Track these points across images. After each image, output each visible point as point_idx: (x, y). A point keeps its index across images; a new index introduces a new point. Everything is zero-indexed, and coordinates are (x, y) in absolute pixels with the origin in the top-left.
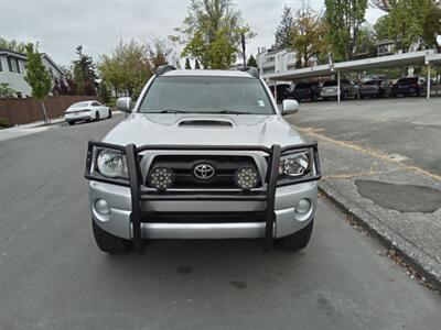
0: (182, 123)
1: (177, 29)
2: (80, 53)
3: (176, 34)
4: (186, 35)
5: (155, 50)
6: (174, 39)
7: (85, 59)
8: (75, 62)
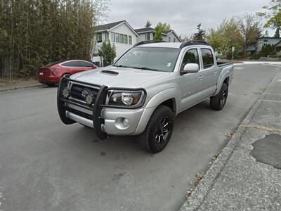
0: (103, 72)
1: (265, 7)
2: (199, 29)
3: (263, 11)
4: (272, 11)
5: (245, 24)
6: (261, 15)
7: (201, 32)
8: (195, 34)
